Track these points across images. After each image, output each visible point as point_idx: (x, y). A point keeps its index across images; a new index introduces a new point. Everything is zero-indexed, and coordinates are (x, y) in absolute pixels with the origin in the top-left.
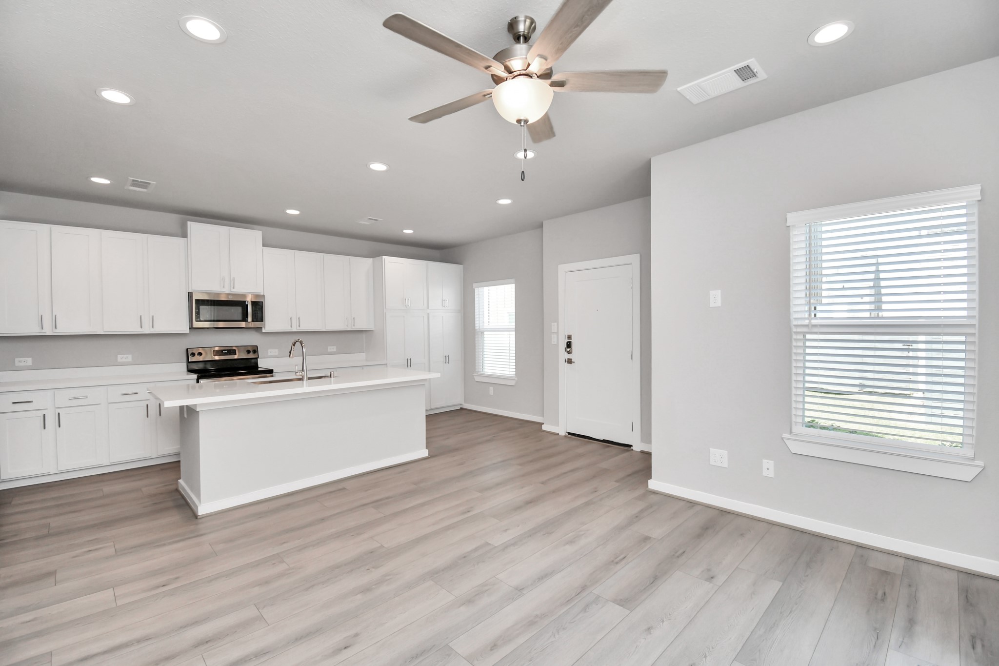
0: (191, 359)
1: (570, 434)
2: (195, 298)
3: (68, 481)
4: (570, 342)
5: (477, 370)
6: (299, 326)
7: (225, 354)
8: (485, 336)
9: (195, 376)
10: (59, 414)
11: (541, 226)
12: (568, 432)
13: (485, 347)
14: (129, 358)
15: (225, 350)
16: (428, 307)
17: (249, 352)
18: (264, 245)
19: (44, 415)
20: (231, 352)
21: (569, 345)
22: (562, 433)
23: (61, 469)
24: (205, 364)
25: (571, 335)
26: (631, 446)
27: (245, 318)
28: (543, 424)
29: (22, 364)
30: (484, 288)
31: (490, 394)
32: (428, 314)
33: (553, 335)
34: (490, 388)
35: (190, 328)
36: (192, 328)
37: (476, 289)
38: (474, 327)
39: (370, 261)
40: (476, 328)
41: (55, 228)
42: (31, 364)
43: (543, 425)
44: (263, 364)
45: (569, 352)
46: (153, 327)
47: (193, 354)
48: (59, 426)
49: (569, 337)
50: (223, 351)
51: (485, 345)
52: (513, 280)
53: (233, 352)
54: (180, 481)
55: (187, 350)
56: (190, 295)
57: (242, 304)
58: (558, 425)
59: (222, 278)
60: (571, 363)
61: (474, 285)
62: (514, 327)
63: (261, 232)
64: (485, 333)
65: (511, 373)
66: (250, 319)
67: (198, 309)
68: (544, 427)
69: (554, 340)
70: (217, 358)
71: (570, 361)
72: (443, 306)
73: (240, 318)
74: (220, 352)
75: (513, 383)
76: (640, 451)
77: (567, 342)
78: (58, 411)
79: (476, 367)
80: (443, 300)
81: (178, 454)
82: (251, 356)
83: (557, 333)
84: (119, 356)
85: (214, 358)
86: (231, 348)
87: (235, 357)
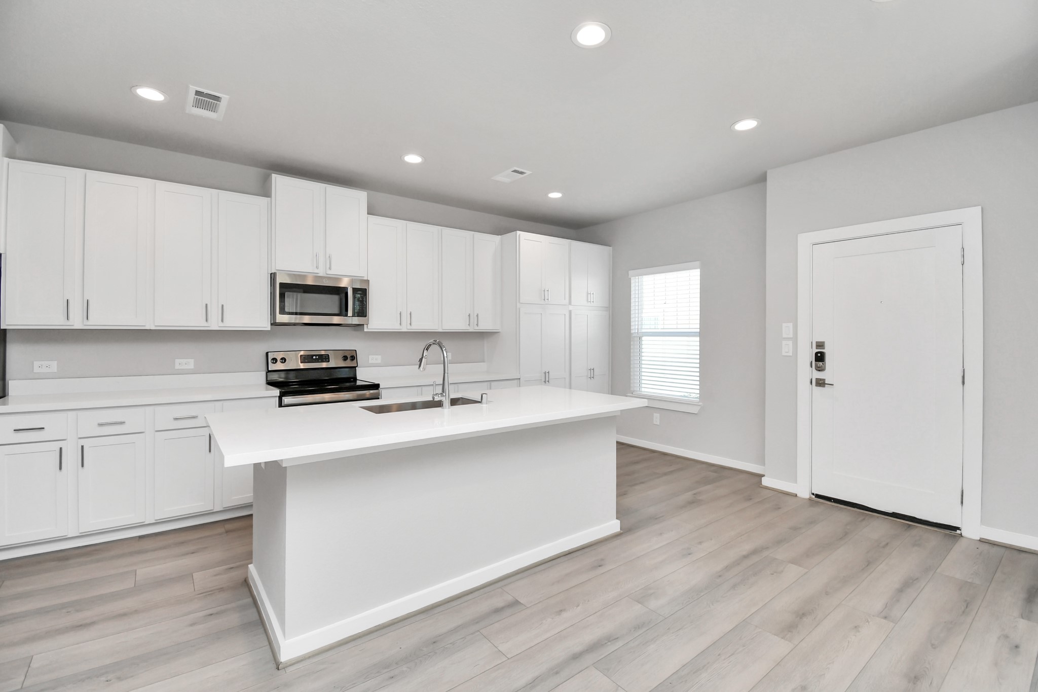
0: (272, 367)
1: (818, 496)
2: (279, 280)
3: (93, 548)
4: (823, 354)
5: (632, 389)
6: (411, 324)
7: (316, 361)
8: (643, 343)
9: (276, 392)
10: (82, 447)
11: (762, 179)
12: (815, 493)
13: (643, 358)
14: (190, 364)
15: (315, 356)
16: (570, 303)
17: (345, 358)
18: (368, 214)
19: (61, 449)
20: (324, 358)
21: (820, 357)
22: (804, 493)
23: (84, 529)
24: (287, 374)
25: (823, 343)
26: (958, 528)
27: (343, 311)
28: (763, 476)
29: (44, 370)
30: (644, 277)
31: (655, 423)
32: (570, 312)
33: (784, 343)
34: (655, 414)
35: (272, 324)
36: (274, 324)
37: (632, 278)
38: (630, 329)
39: (497, 239)
40: (632, 332)
41: (93, 175)
42: (56, 371)
43: (763, 478)
44: (364, 375)
45: (820, 369)
46: (222, 321)
47: (275, 360)
48: (82, 466)
49: (820, 345)
50: (312, 356)
51: (643, 354)
52: (698, 263)
53: (326, 359)
54: (251, 566)
55: (267, 353)
56: (273, 276)
57: (340, 292)
58: (795, 481)
59: (315, 255)
60: (824, 387)
61: (631, 272)
62: (698, 330)
63: (366, 193)
64: (644, 338)
65: (693, 395)
66: (350, 313)
67: (282, 296)
68: (766, 482)
69: (787, 348)
70: (302, 366)
71: (821, 383)
72: (588, 302)
73: (336, 311)
74: (306, 358)
75: (695, 410)
76: (979, 539)
77: (817, 354)
78: (82, 442)
79: (632, 385)
80: (588, 294)
81: (249, 506)
82: (349, 363)
83: (795, 340)
84: (178, 361)
85: (300, 366)
86: (323, 353)
87: (324, 365)
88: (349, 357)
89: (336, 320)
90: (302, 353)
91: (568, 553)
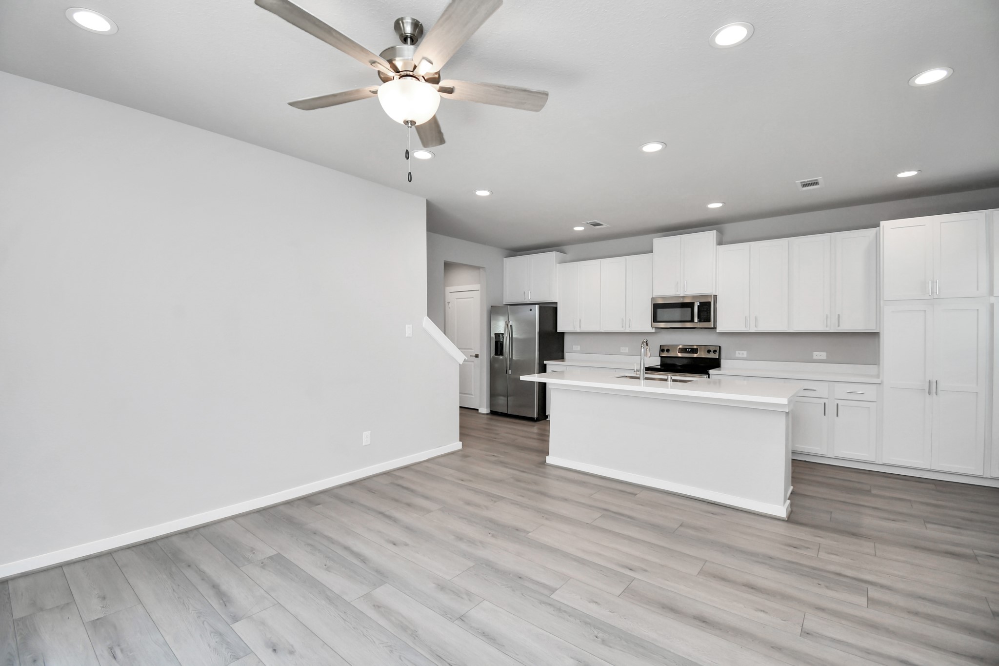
0: (662, 354)
6: (756, 326)
7: (689, 352)
15: (689, 349)
16: (991, 293)
17: (709, 351)
20: (694, 351)
27: (690, 319)
46: (629, 327)
47: (663, 350)
50: (687, 349)
55: (661, 346)
57: (691, 305)
59: (677, 283)
66: (696, 320)
70: (680, 355)
74: (683, 350)
82: (712, 355)
85: (678, 355)
86: (695, 347)
87: (695, 355)
88: (712, 351)
89: (688, 325)
90: (681, 347)
91: (713, 502)
